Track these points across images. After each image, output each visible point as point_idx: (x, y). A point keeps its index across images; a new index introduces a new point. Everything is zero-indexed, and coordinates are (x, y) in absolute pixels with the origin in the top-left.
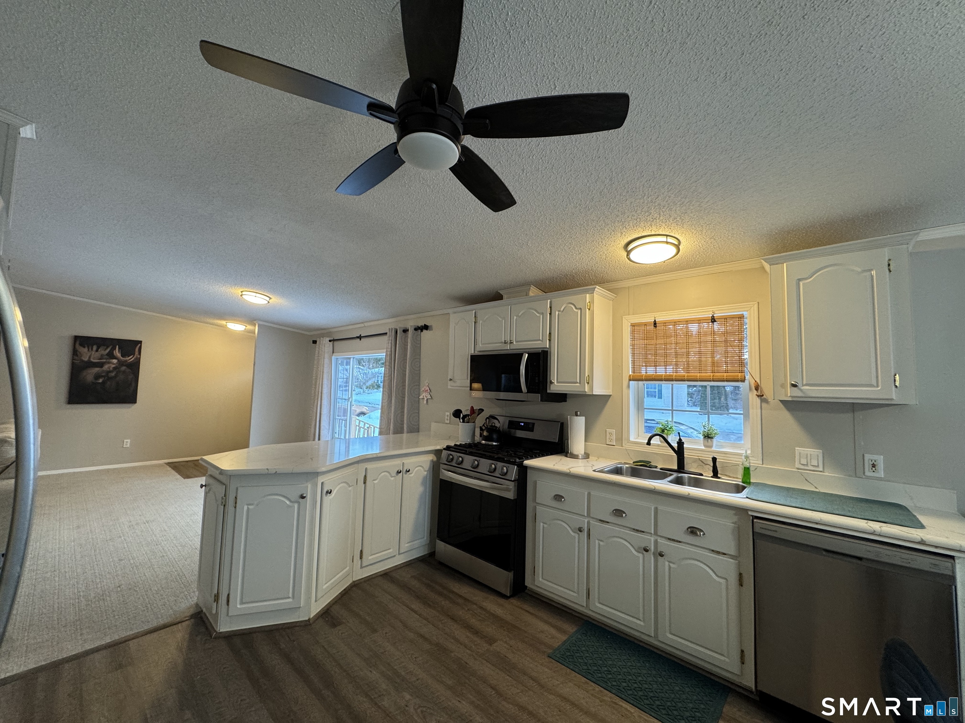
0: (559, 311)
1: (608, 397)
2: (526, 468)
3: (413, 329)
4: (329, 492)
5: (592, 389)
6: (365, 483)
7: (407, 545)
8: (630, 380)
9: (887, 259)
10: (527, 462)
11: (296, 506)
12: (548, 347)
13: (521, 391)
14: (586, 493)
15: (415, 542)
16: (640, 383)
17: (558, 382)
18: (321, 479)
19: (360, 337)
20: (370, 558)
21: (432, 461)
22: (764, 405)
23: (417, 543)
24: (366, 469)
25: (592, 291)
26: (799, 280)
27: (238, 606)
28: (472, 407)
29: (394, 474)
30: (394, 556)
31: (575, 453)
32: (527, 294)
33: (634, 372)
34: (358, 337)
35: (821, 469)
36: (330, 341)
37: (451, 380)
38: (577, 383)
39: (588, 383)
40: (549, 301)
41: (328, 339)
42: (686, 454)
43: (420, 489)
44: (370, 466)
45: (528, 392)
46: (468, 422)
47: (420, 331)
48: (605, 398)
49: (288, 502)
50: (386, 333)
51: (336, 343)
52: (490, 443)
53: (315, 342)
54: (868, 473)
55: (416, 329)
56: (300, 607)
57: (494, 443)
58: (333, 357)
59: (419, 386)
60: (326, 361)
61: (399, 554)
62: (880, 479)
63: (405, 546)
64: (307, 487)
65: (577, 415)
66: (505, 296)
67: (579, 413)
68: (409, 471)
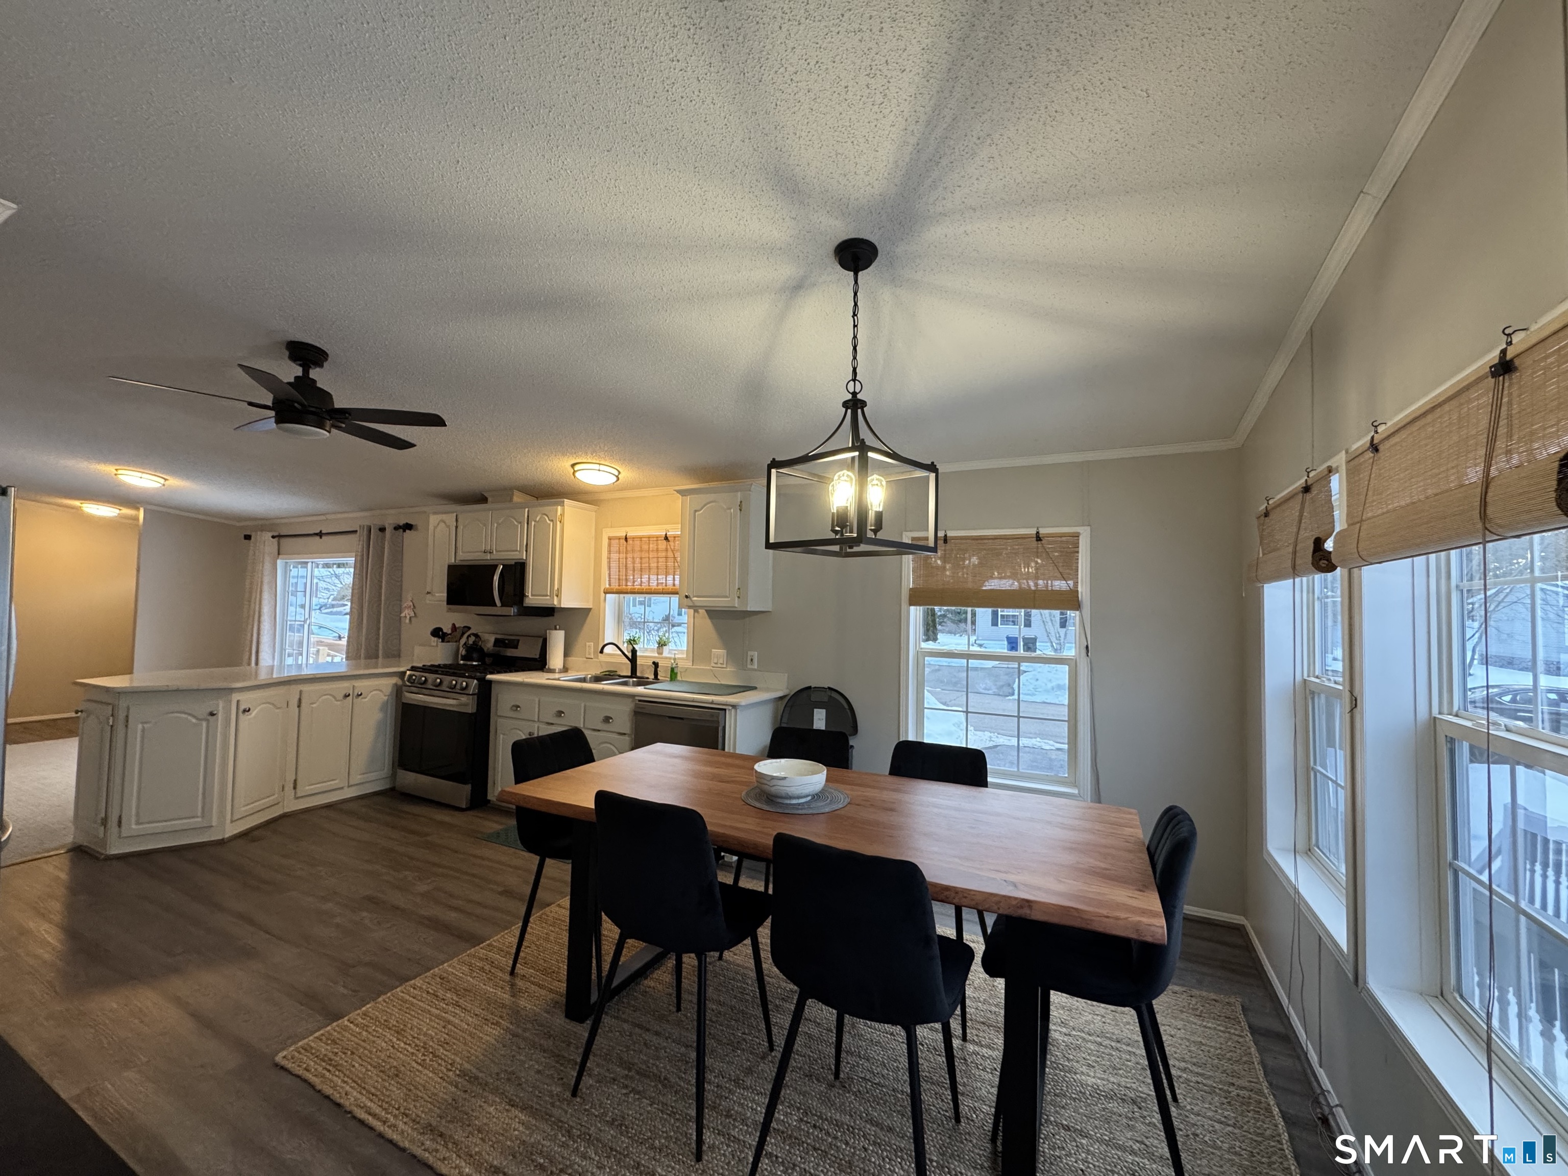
0: (535, 521)
1: (590, 609)
2: (490, 682)
3: (392, 527)
4: (246, 711)
5: (560, 601)
6: (299, 706)
7: (359, 777)
8: (606, 593)
9: (739, 501)
10: (490, 677)
11: (204, 724)
12: (524, 558)
13: (496, 605)
14: (537, 700)
15: (372, 774)
16: (622, 596)
17: (532, 595)
18: (235, 697)
19: (320, 534)
20: (307, 788)
21: (396, 685)
22: (696, 614)
23: (372, 776)
24: (301, 692)
25: (562, 504)
26: (696, 511)
27: (134, 826)
28: (454, 625)
29: (341, 696)
30: (342, 788)
31: (552, 667)
32: (511, 500)
33: (610, 585)
34: (316, 534)
35: (725, 666)
36: (273, 537)
37: (428, 593)
38: (547, 596)
39: (557, 596)
40: (527, 510)
41: (270, 534)
42: (639, 661)
43: (377, 716)
44: (306, 688)
45: (502, 606)
46: (449, 642)
47: (401, 530)
48: (583, 613)
49: (194, 721)
50: (355, 532)
51: (283, 540)
52: (469, 663)
53: (248, 537)
54: (749, 666)
55: (397, 528)
56: (212, 826)
57: (474, 663)
58: (279, 562)
59: (401, 601)
60: (267, 566)
61: (349, 786)
62: (755, 670)
63: (356, 778)
64: (218, 705)
65: (556, 629)
66: (490, 499)
67: (558, 627)
68: (361, 694)
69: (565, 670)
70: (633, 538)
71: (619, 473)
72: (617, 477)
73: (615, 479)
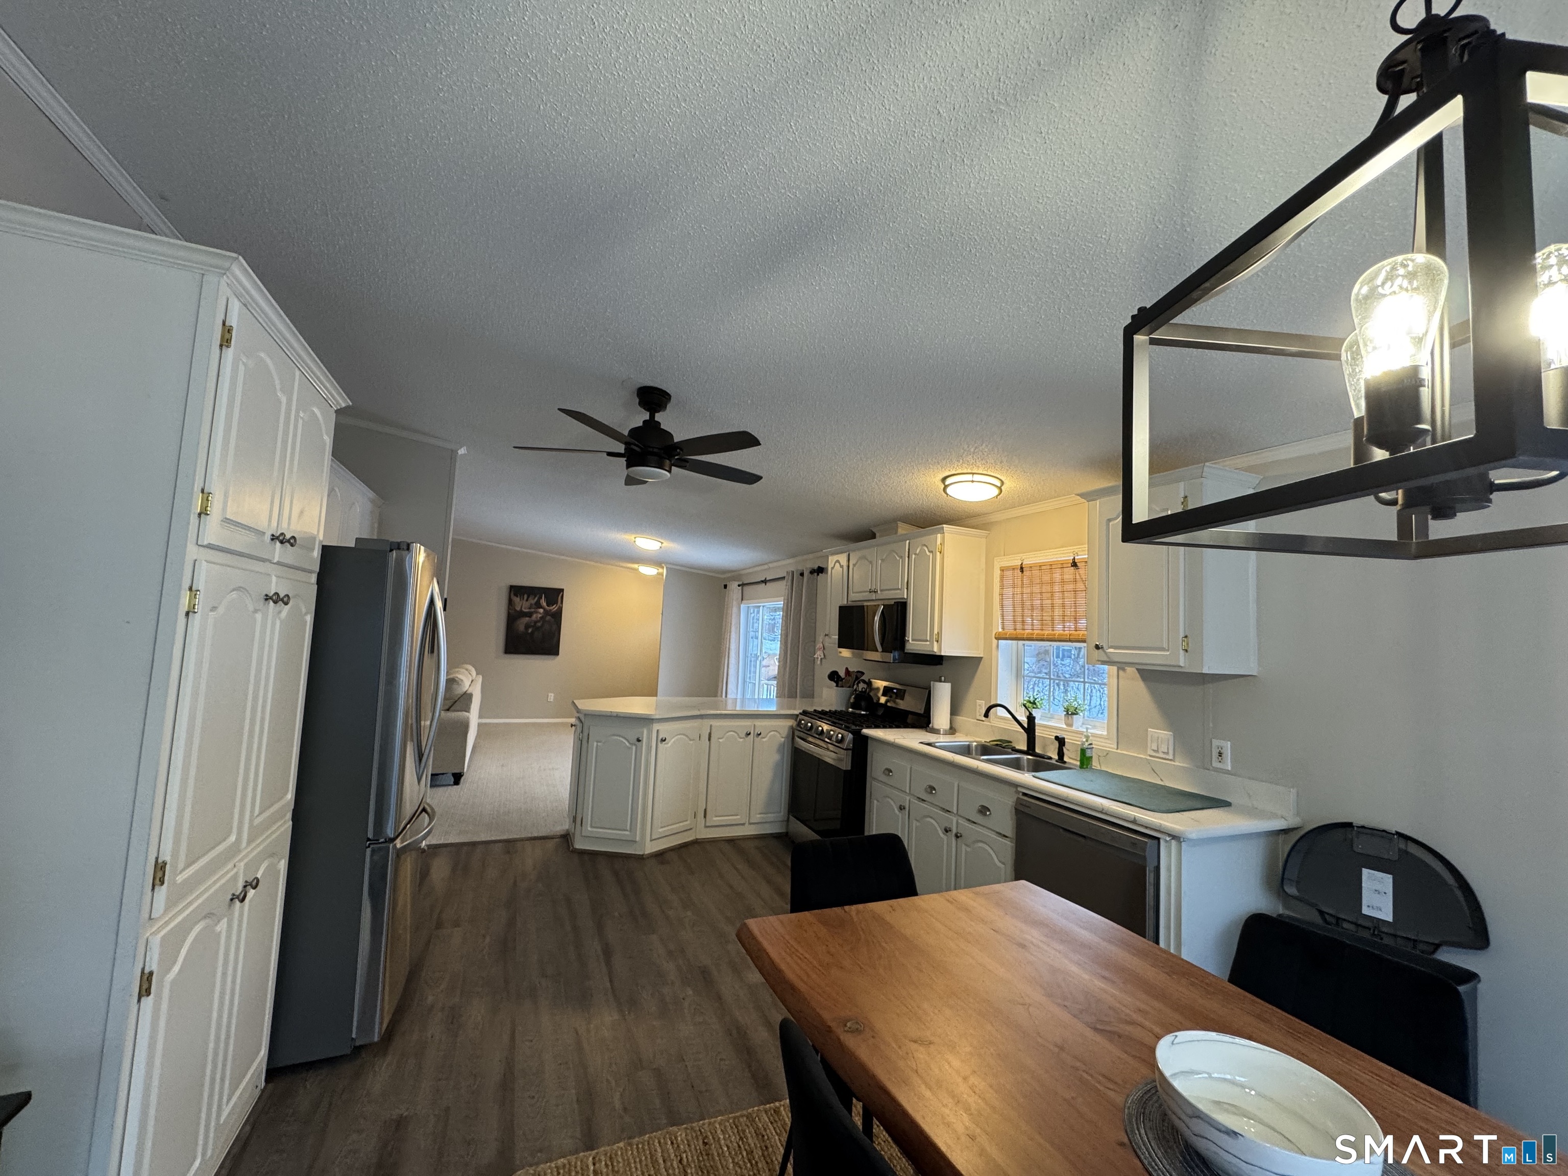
0: (915, 554)
1: (982, 658)
2: (866, 738)
3: (808, 571)
4: (663, 740)
5: (940, 648)
6: (709, 740)
7: (759, 816)
8: (998, 639)
9: (1182, 495)
10: (866, 731)
11: (634, 748)
12: (905, 597)
13: (877, 651)
14: (909, 766)
15: (770, 815)
16: (1021, 643)
17: (913, 640)
18: (656, 726)
19: (765, 582)
20: (715, 819)
21: (792, 727)
22: (1121, 673)
23: (771, 817)
24: (711, 726)
26: (1109, 520)
27: (589, 829)
28: (847, 669)
29: (743, 735)
30: (743, 824)
31: (936, 727)
32: (896, 533)
33: (1003, 629)
34: (762, 581)
35: (1171, 757)
36: (739, 586)
37: (826, 635)
38: (927, 641)
39: (937, 641)
40: (908, 541)
41: (737, 583)
43: (776, 757)
44: (716, 723)
45: (882, 652)
46: (842, 687)
47: (816, 574)
48: (974, 662)
49: (626, 743)
50: (784, 578)
51: (745, 588)
52: (858, 712)
53: (725, 586)
54: (1215, 764)
55: (812, 572)
56: (635, 842)
57: (863, 712)
58: (742, 606)
59: (815, 642)
60: (735, 610)
61: (750, 824)
62: (1227, 772)
63: (757, 817)
64: (643, 732)
65: (941, 681)
66: (877, 535)
67: (943, 678)
68: (760, 734)
69: (952, 730)
70: (1031, 567)
71: (1002, 483)
72: (1000, 489)
73: (996, 491)
